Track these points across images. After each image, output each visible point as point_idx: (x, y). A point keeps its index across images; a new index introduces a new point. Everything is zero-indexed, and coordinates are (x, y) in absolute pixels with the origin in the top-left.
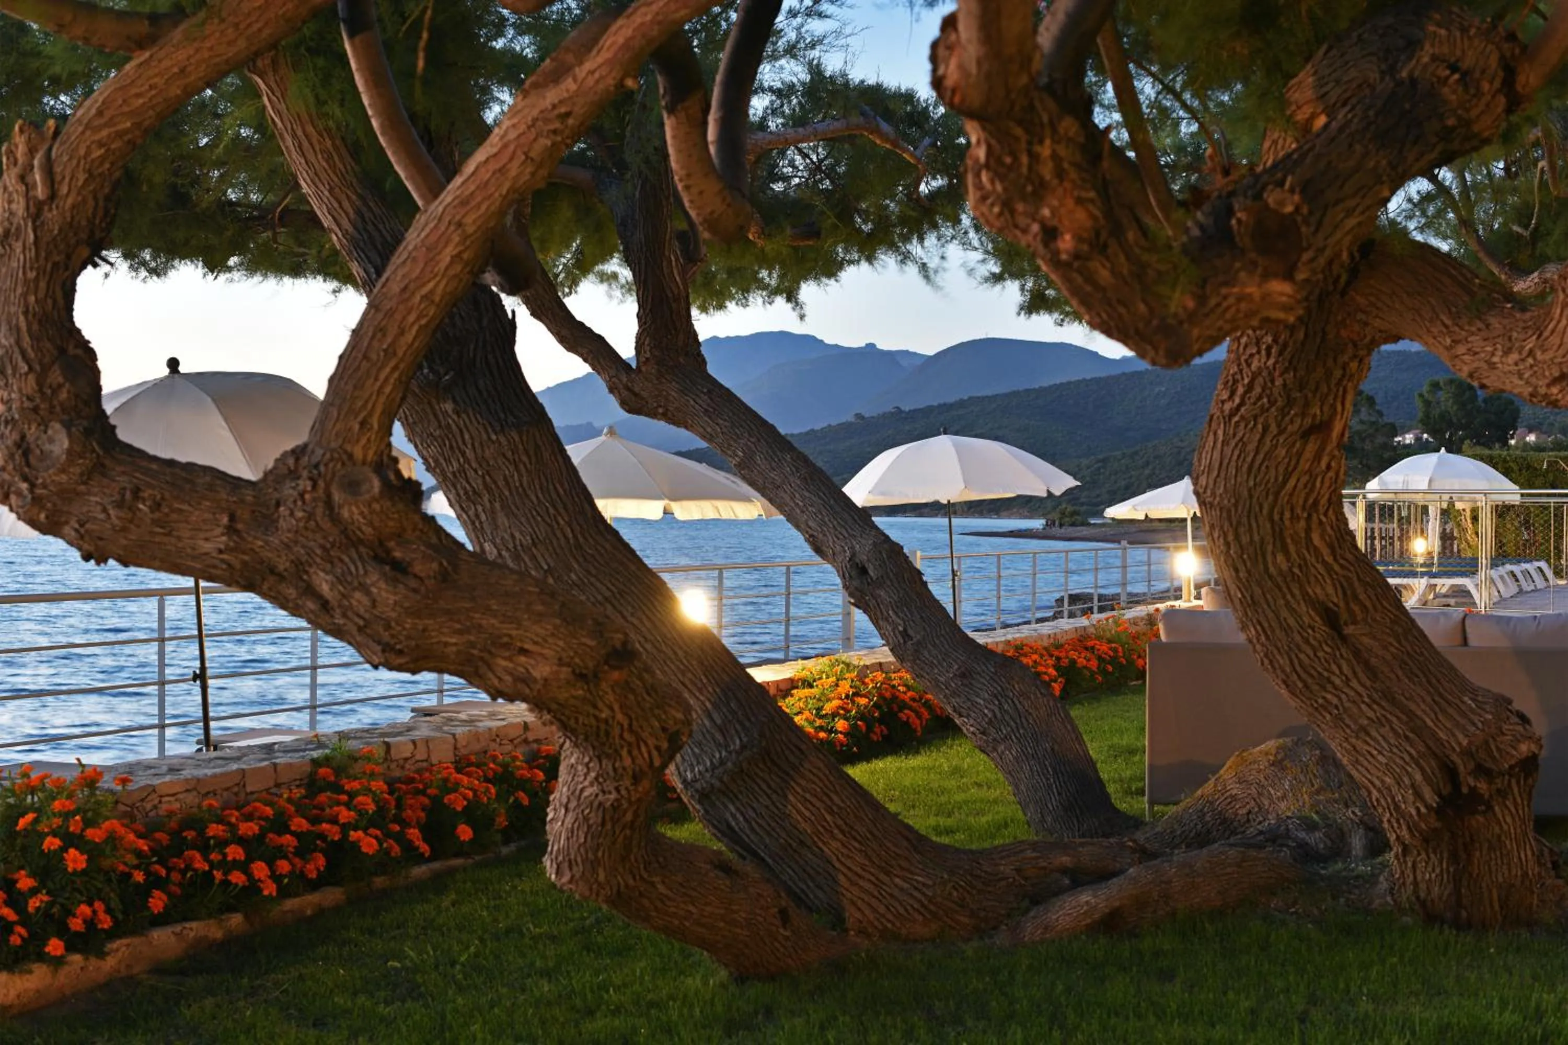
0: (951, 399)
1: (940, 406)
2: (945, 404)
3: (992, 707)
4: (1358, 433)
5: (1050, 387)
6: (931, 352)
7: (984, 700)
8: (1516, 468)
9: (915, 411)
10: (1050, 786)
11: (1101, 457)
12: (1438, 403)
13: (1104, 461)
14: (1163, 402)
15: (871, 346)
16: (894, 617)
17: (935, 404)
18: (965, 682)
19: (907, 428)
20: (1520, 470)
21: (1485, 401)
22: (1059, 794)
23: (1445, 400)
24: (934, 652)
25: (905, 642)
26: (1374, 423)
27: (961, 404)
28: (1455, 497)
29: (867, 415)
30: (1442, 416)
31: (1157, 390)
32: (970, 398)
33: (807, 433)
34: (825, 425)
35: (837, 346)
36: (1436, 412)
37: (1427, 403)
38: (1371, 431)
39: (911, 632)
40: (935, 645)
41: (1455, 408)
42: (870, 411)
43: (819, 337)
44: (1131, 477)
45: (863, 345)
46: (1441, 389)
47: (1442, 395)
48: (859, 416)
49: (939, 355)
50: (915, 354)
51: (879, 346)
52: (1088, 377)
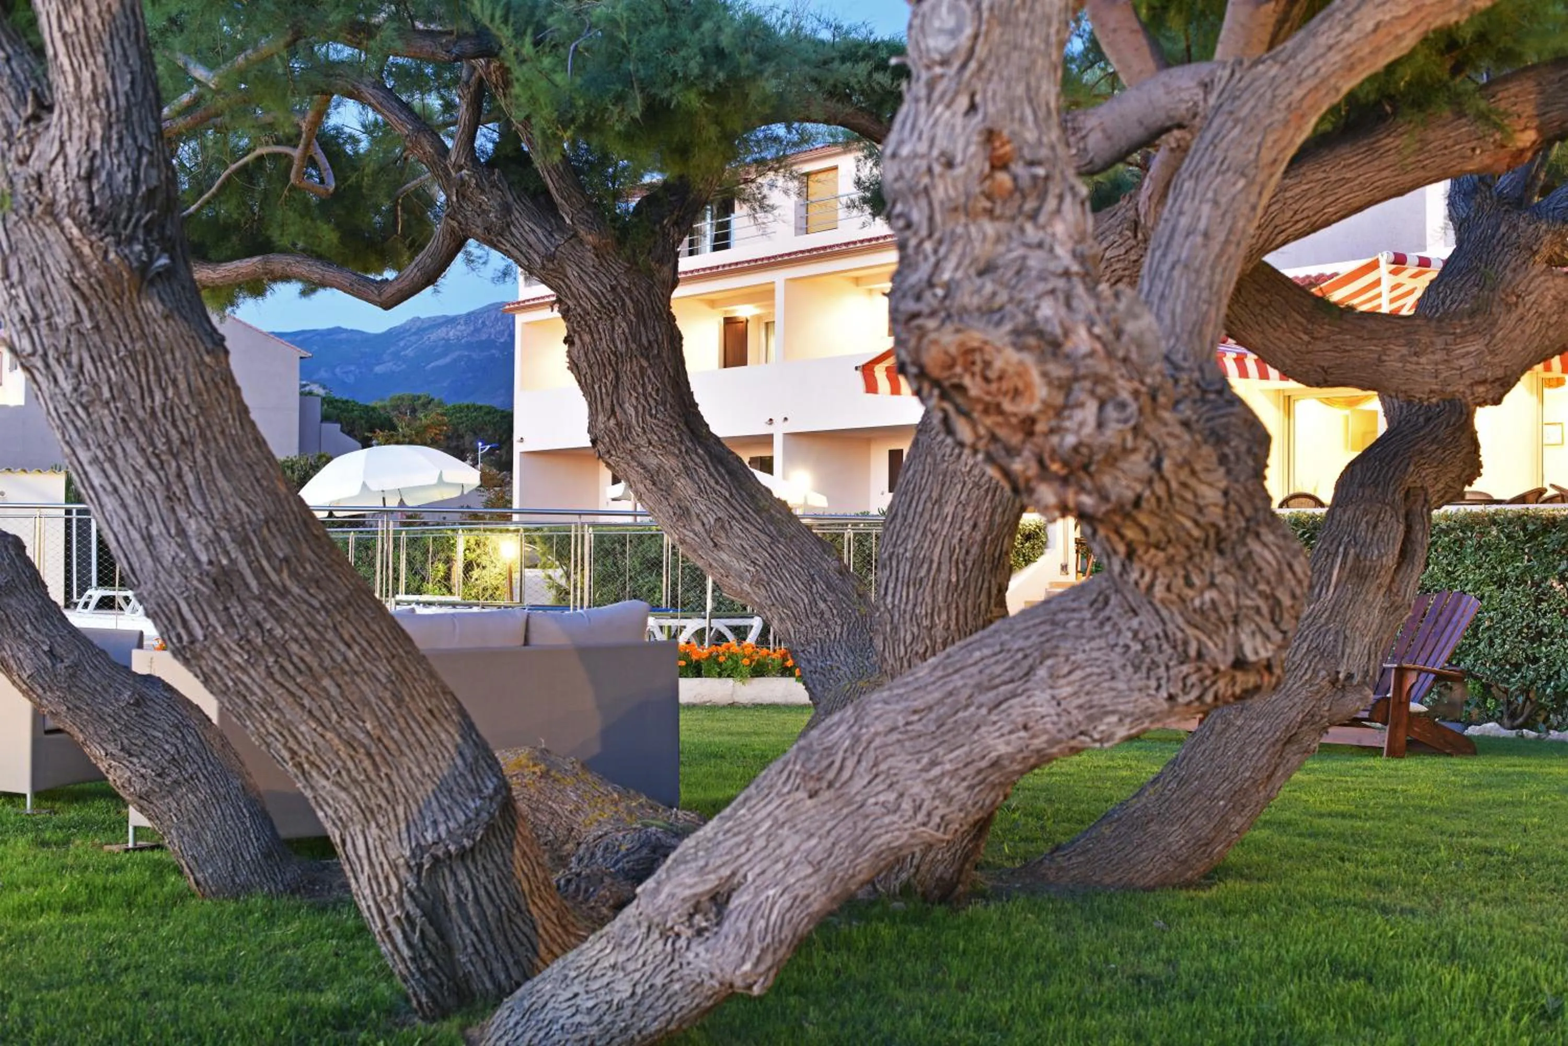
3: (174, 740)
7: (164, 732)
10: (246, 831)
16: (33, 634)
18: (140, 711)
22: (258, 839)
24: (96, 676)
25: (54, 665)
39: (59, 651)
40: (96, 668)
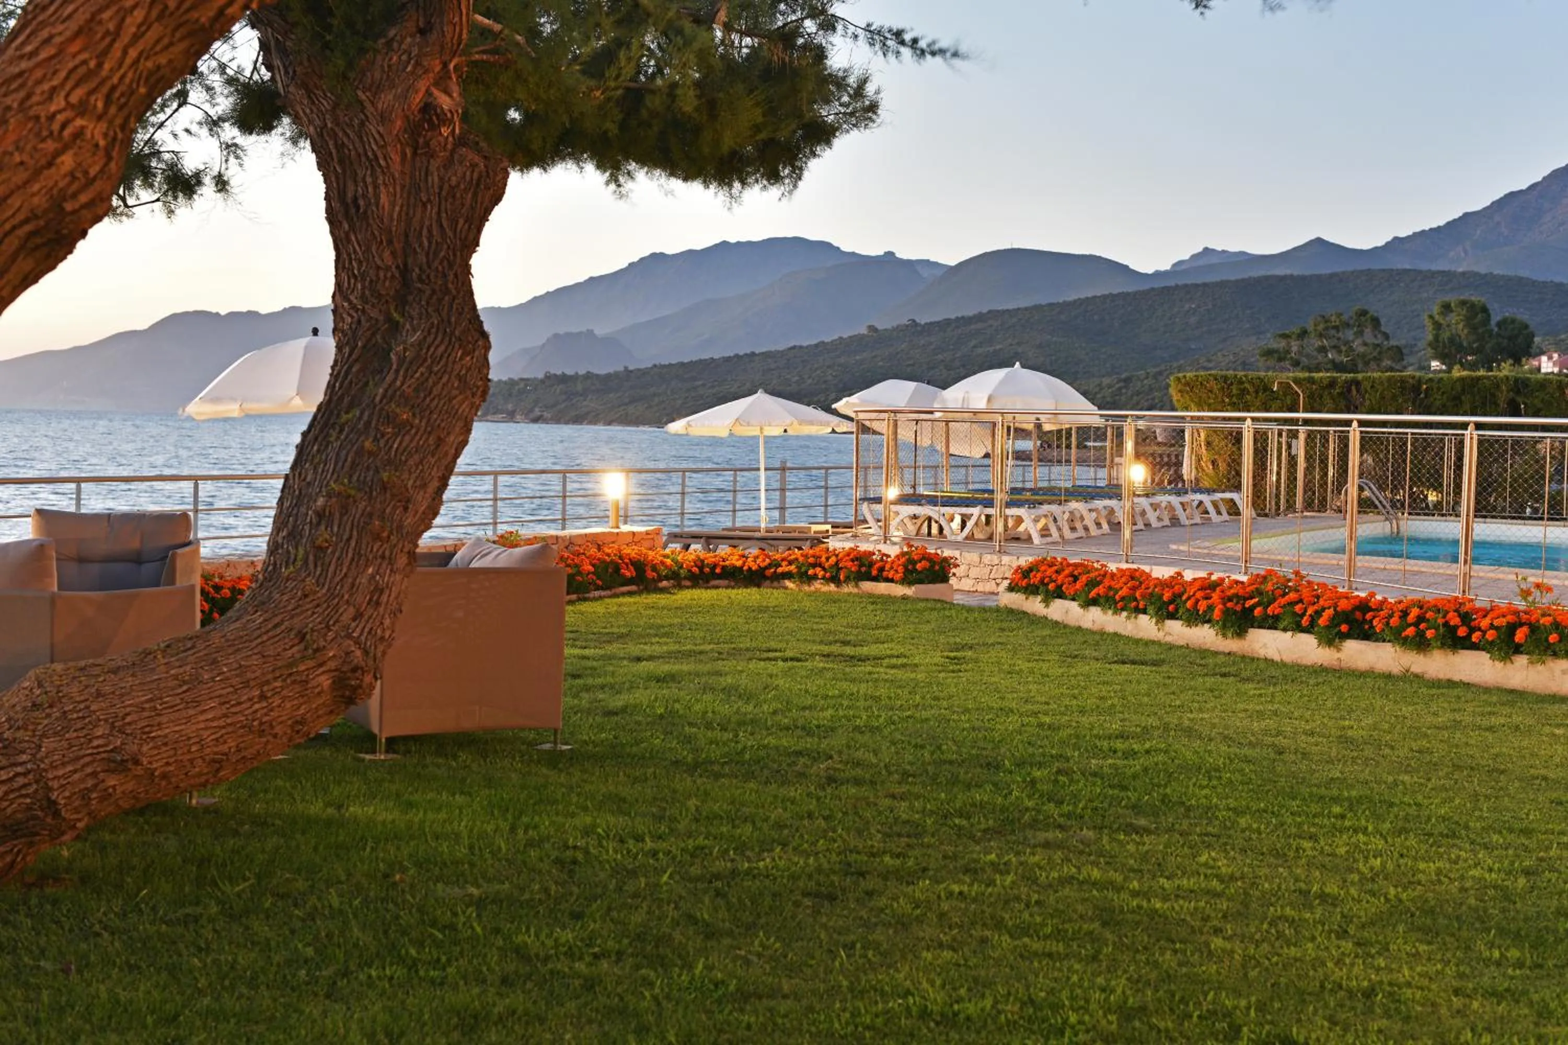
0: (969, 312)
1: (957, 319)
2: (963, 317)
4: (1363, 356)
5: (1075, 301)
6: (953, 262)
8: (1251, 390)
9: (931, 323)
11: (1123, 376)
12: (1448, 326)
13: (1127, 380)
14: (1193, 320)
15: (890, 254)
17: (953, 317)
19: (922, 342)
20: (1257, 392)
21: (1499, 324)
23: (1456, 323)
26: (1378, 345)
27: (980, 317)
28: (1043, 418)
29: (880, 327)
30: (1452, 340)
31: (1187, 306)
32: (990, 312)
33: (817, 346)
34: (836, 337)
35: (853, 254)
36: (1445, 335)
37: (1438, 326)
38: (1375, 354)
41: (1466, 331)
42: (883, 324)
43: (835, 244)
44: (1153, 399)
45: (881, 253)
46: (1452, 311)
47: (1453, 318)
48: (872, 328)
49: (961, 265)
50: (936, 265)
51: (898, 255)
52: (1115, 292)
